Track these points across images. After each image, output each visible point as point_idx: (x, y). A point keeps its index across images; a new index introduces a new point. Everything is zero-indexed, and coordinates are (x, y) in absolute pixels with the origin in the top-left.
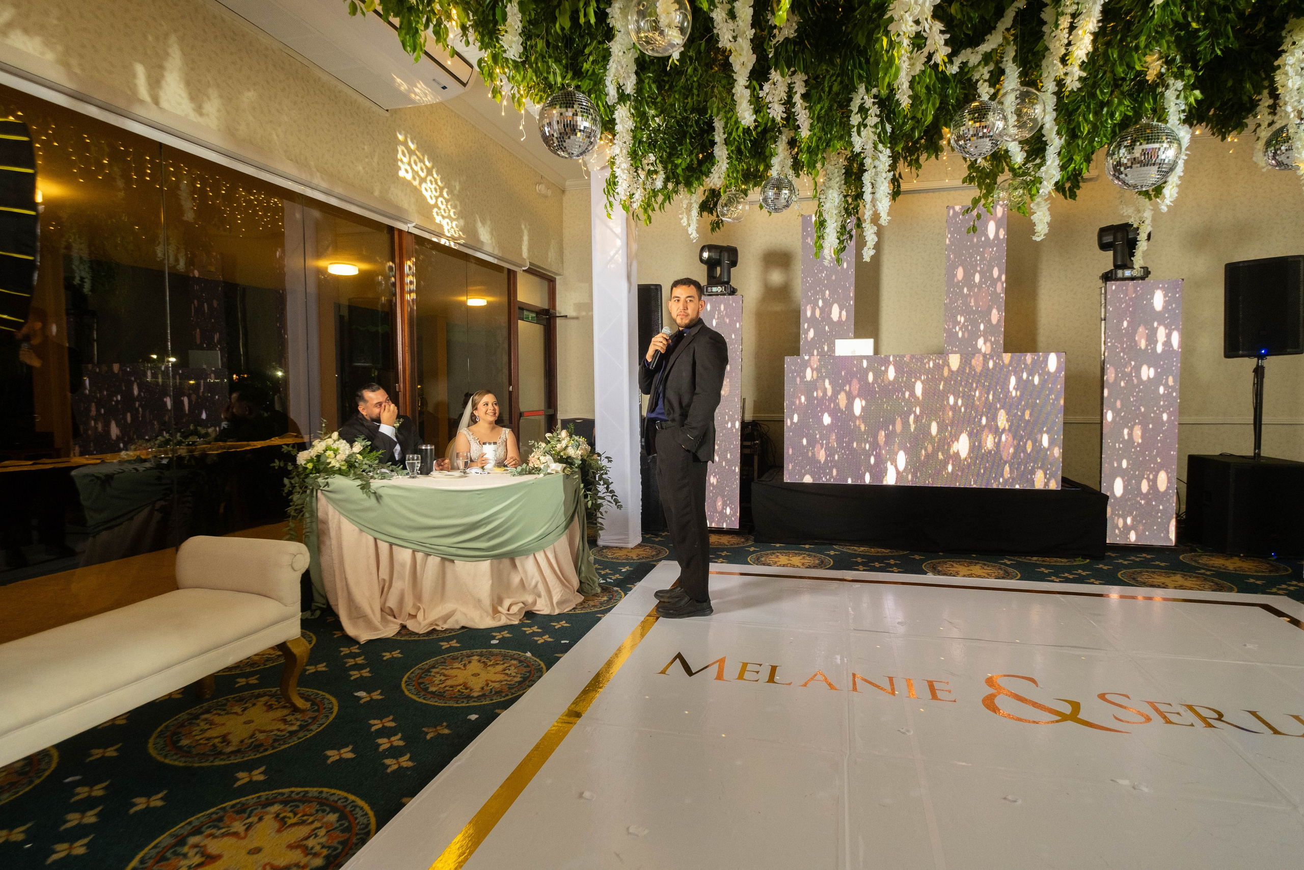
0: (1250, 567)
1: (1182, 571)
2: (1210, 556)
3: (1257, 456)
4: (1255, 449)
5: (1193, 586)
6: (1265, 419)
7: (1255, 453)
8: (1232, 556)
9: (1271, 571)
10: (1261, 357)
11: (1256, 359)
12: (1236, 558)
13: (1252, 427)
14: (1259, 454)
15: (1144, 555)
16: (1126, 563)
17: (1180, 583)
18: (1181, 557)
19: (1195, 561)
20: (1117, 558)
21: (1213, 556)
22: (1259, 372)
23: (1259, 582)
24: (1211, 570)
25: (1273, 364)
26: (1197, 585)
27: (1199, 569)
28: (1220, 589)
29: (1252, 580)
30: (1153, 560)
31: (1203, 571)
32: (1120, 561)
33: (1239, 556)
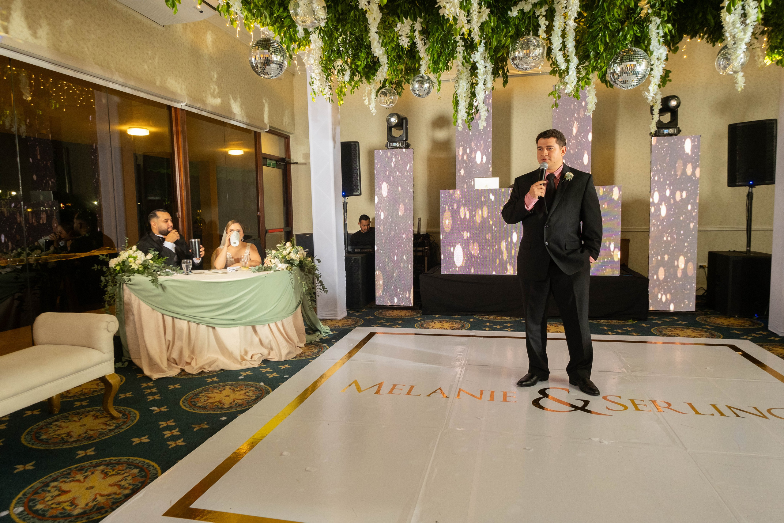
0: (738, 323)
1: (693, 326)
2: (716, 317)
3: (749, 251)
4: (747, 247)
5: (696, 335)
6: (753, 227)
7: (747, 250)
8: (730, 317)
9: (750, 326)
10: (751, 186)
11: (748, 188)
12: (732, 318)
13: (745, 232)
14: (749, 250)
15: (674, 317)
16: (660, 322)
17: (688, 334)
18: (697, 319)
19: (705, 321)
20: (656, 320)
21: (717, 317)
22: (750, 196)
23: (739, 333)
24: (712, 326)
25: (759, 190)
26: (699, 335)
27: (705, 325)
28: (712, 336)
29: (735, 331)
30: (678, 320)
31: (707, 326)
32: (657, 321)
33: (734, 317)
